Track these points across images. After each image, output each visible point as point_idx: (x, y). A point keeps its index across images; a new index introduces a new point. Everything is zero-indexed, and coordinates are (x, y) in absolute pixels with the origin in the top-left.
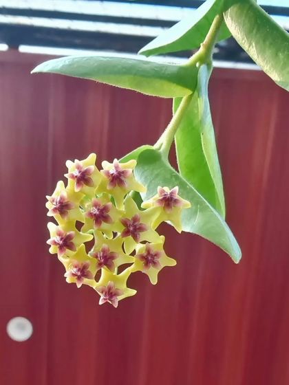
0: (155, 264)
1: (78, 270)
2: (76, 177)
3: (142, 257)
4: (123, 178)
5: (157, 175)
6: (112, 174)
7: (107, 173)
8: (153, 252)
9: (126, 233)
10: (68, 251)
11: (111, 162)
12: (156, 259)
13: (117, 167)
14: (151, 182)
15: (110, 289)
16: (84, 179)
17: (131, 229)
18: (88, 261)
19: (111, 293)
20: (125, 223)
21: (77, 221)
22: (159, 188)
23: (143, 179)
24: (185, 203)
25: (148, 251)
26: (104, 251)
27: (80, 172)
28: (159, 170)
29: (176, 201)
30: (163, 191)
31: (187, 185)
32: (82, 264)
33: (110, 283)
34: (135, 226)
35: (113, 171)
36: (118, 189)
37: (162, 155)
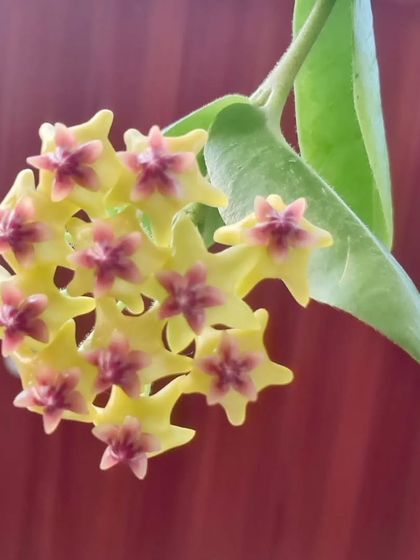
0: (240, 384)
1: (49, 393)
2: (56, 165)
3: (210, 367)
4: (170, 175)
5: (256, 161)
6: (145, 165)
7: (133, 162)
8: (236, 356)
9: (171, 308)
10: (28, 340)
11: (145, 132)
12: (244, 375)
13: (156, 147)
14: (240, 176)
15: (128, 434)
16: (75, 170)
17: (183, 301)
18: (75, 371)
19: (129, 445)
20: (169, 285)
21: (58, 267)
22: (258, 200)
23: (223, 167)
24: (320, 237)
25: (226, 352)
26: (114, 349)
27: (65, 154)
28: (259, 150)
29: (299, 235)
30: (267, 209)
31: (322, 186)
32: (60, 376)
33: (129, 420)
34: (193, 294)
35: (147, 157)
36: (157, 199)
37: (267, 116)
